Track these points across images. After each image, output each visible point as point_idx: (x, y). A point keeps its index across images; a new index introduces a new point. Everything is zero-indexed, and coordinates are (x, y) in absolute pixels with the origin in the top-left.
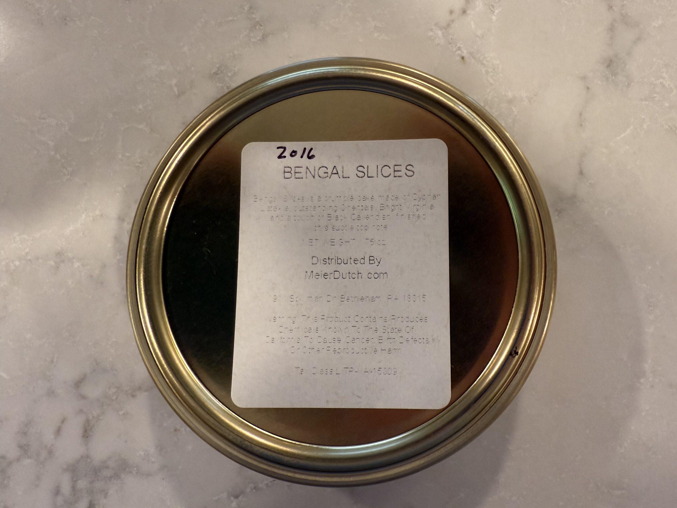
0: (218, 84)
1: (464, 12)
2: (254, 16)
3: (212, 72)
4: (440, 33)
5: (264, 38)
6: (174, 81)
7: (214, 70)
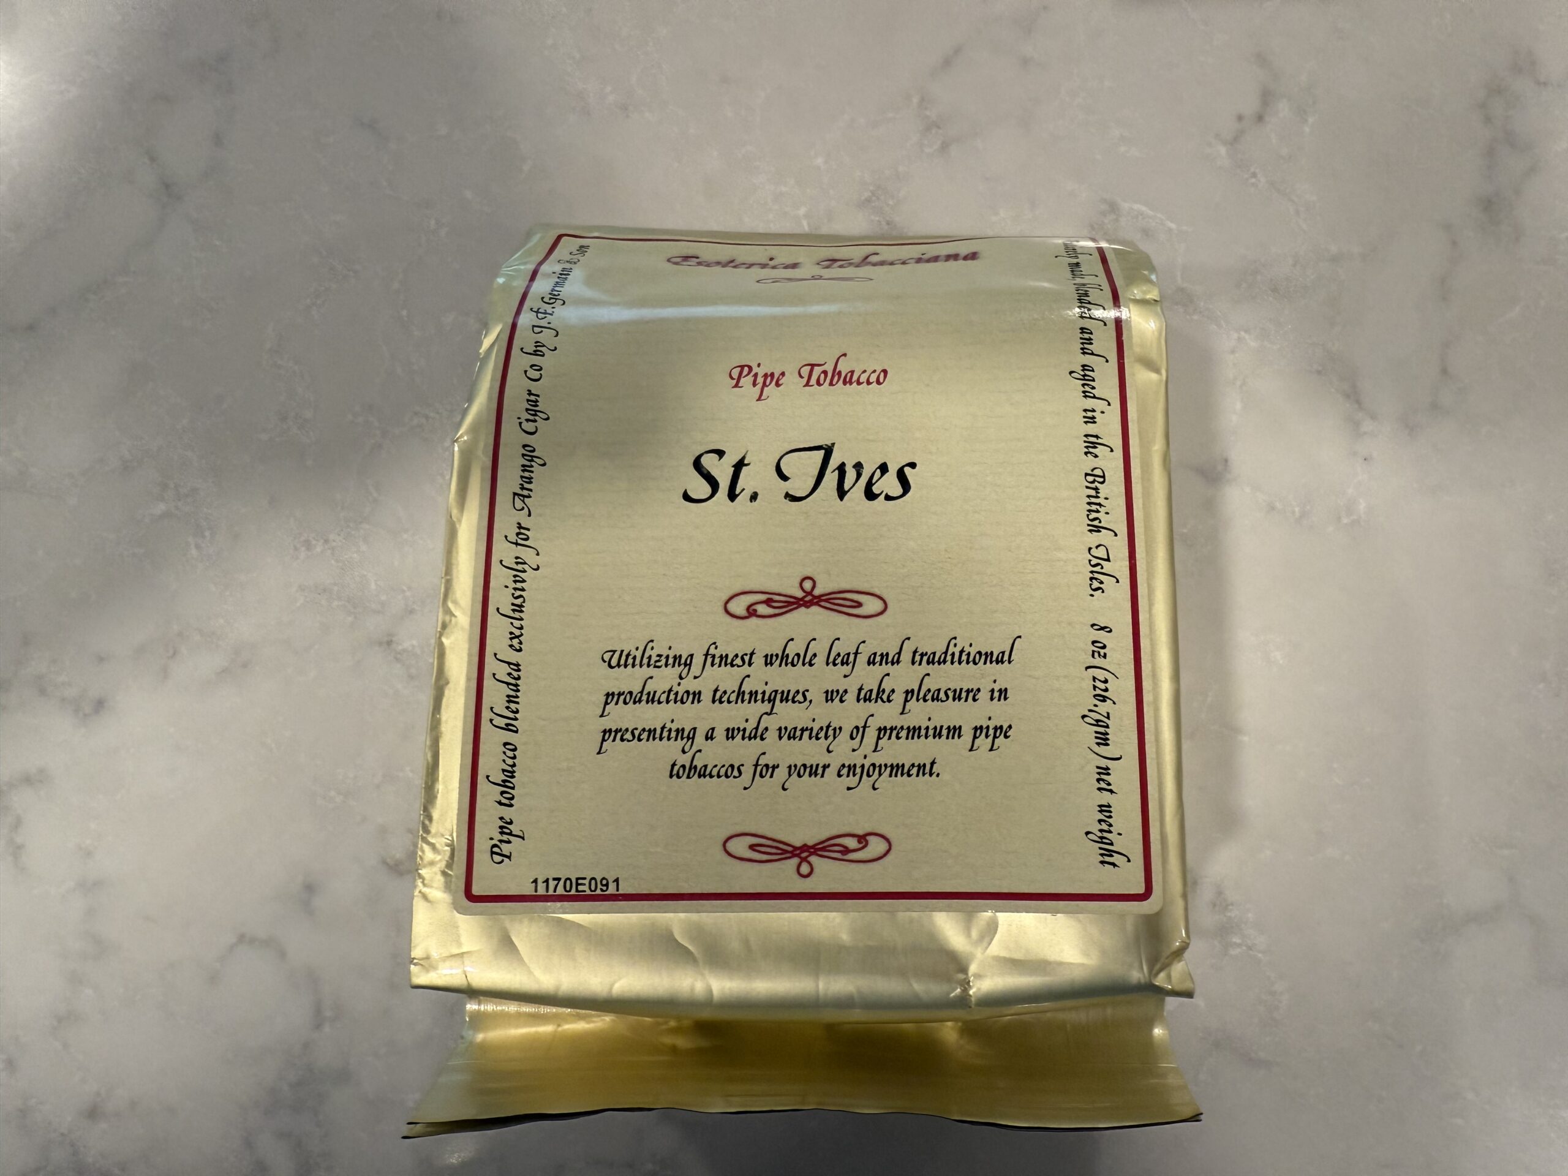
0: (873, 217)
1: (1260, 118)
2: (928, 113)
3: (863, 198)
4: (1223, 150)
5: (944, 147)
6: (802, 211)
7: (867, 194)
